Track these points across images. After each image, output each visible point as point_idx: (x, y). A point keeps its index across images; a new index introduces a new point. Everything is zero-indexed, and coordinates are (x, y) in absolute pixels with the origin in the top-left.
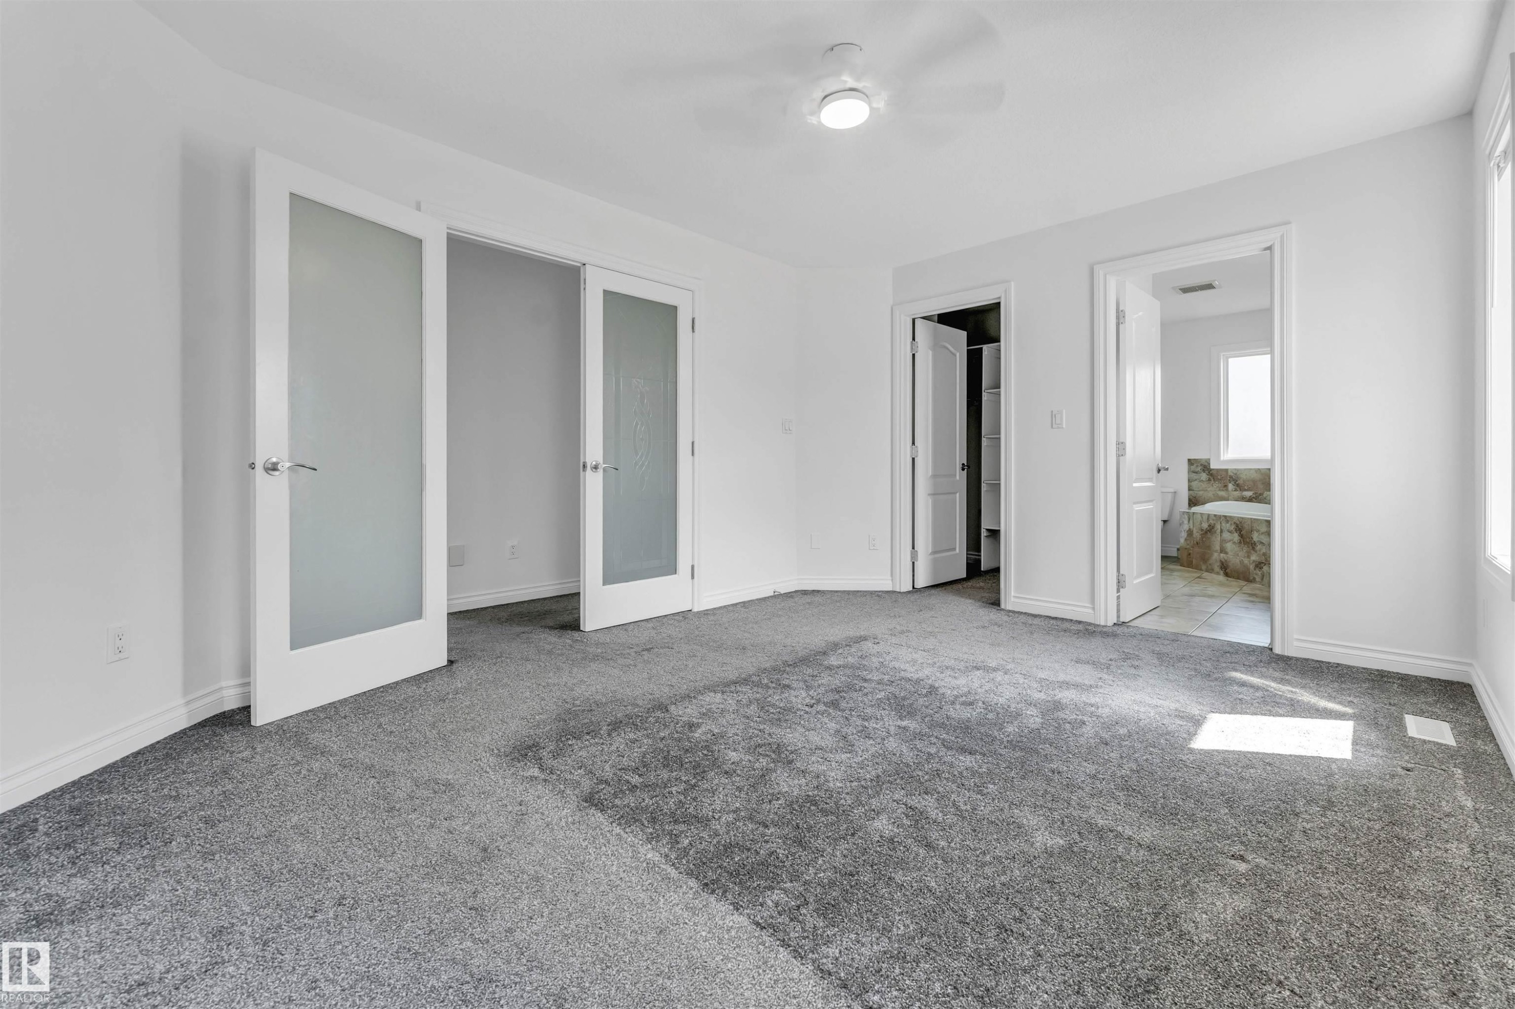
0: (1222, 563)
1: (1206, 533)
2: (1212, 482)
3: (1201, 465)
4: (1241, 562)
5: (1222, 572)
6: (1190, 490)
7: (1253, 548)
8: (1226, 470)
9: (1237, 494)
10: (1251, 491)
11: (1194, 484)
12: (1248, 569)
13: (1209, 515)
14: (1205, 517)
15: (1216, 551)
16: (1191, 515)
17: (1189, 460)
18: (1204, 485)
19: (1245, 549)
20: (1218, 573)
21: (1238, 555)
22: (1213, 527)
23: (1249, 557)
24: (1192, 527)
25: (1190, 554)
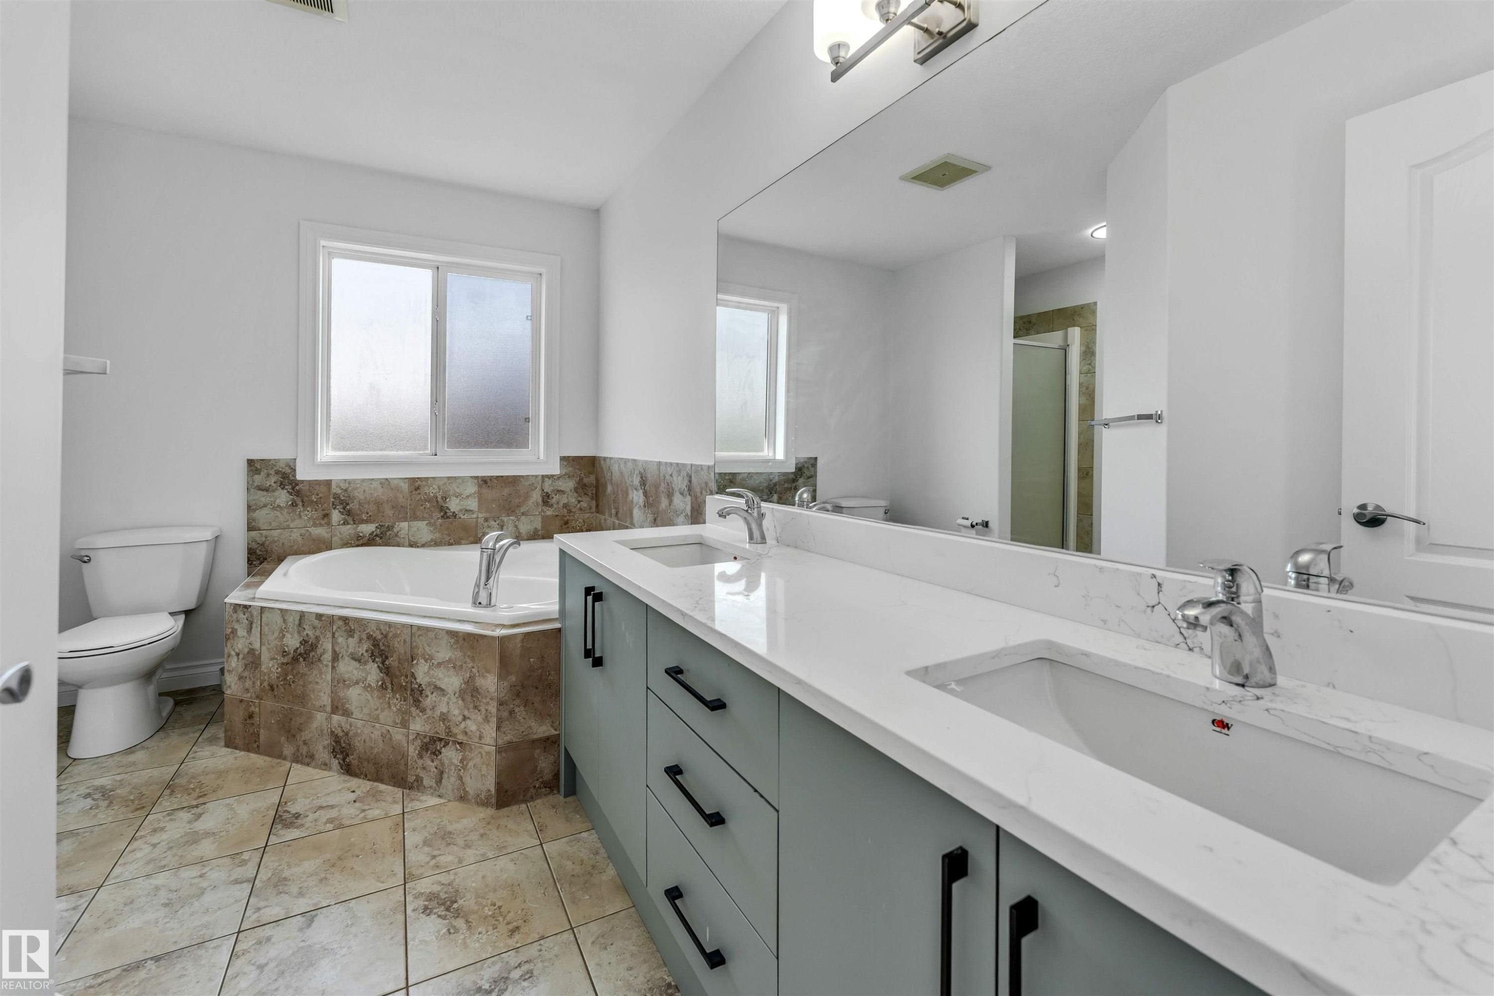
0: (337, 739)
1: (295, 660)
2: (300, 508)
3: (277, 472)
4: (386, 737)
5: (335, 763)
6: (250, 528)
7: (417, 703)
8: (328, 483)
9: (348, 530)
10: (372, 522)
11: (262, 515)
12: (404, 756)
13: (302, 615)
14: (293, 621)
15: (321, 709)
16: (255, 613)
17: (250, 462)
18: (283, 517)
19: (397, 703)
20: (326, 766)
21: (377, 719)
22: (313, 647)
23: (405, 724)
24: (257, 645)
25: (251, 716)
